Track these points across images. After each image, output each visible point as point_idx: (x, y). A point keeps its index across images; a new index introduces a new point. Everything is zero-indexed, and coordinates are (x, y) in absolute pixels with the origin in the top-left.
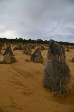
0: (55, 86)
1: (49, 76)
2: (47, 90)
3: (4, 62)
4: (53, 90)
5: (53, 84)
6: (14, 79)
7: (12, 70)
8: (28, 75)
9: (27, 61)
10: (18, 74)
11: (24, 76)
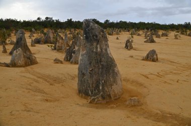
0: (93, 89)
1: (84, 74)
2: (82, 97)
3: (13, 65)
4: (89, 95)
5: (89, 87)
6: (30, 85)
7: (28, 75)
8: (55, 81)
9: (57, 61)
10: (39, 79)
11: (48, 82)
